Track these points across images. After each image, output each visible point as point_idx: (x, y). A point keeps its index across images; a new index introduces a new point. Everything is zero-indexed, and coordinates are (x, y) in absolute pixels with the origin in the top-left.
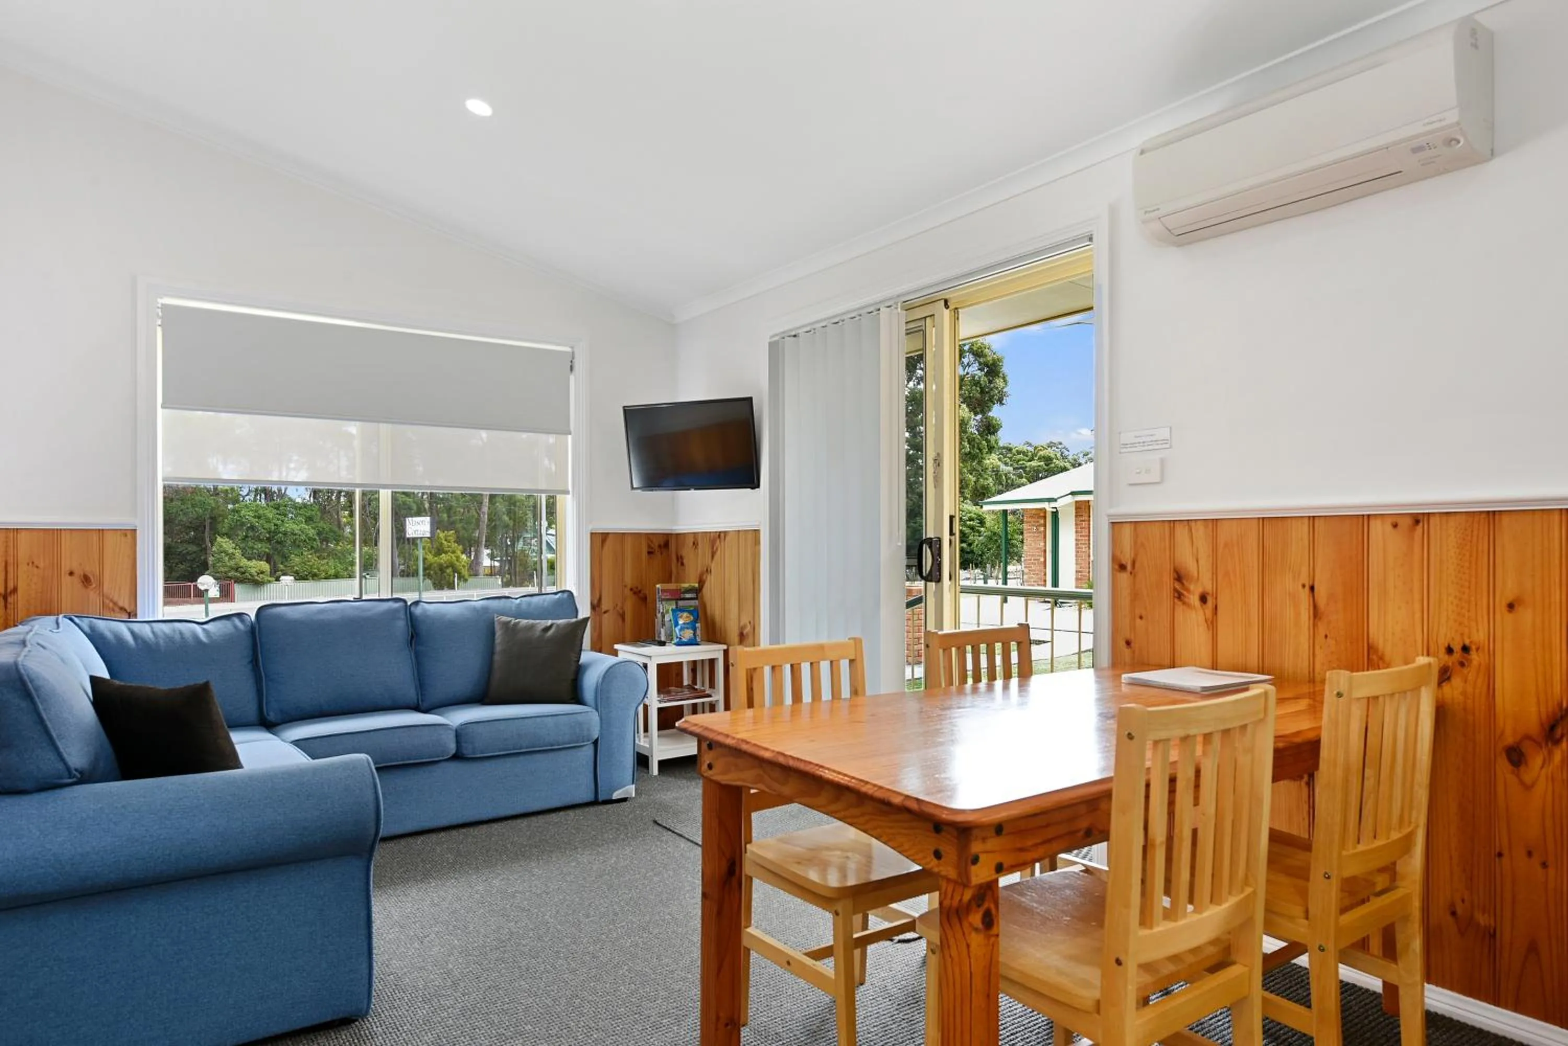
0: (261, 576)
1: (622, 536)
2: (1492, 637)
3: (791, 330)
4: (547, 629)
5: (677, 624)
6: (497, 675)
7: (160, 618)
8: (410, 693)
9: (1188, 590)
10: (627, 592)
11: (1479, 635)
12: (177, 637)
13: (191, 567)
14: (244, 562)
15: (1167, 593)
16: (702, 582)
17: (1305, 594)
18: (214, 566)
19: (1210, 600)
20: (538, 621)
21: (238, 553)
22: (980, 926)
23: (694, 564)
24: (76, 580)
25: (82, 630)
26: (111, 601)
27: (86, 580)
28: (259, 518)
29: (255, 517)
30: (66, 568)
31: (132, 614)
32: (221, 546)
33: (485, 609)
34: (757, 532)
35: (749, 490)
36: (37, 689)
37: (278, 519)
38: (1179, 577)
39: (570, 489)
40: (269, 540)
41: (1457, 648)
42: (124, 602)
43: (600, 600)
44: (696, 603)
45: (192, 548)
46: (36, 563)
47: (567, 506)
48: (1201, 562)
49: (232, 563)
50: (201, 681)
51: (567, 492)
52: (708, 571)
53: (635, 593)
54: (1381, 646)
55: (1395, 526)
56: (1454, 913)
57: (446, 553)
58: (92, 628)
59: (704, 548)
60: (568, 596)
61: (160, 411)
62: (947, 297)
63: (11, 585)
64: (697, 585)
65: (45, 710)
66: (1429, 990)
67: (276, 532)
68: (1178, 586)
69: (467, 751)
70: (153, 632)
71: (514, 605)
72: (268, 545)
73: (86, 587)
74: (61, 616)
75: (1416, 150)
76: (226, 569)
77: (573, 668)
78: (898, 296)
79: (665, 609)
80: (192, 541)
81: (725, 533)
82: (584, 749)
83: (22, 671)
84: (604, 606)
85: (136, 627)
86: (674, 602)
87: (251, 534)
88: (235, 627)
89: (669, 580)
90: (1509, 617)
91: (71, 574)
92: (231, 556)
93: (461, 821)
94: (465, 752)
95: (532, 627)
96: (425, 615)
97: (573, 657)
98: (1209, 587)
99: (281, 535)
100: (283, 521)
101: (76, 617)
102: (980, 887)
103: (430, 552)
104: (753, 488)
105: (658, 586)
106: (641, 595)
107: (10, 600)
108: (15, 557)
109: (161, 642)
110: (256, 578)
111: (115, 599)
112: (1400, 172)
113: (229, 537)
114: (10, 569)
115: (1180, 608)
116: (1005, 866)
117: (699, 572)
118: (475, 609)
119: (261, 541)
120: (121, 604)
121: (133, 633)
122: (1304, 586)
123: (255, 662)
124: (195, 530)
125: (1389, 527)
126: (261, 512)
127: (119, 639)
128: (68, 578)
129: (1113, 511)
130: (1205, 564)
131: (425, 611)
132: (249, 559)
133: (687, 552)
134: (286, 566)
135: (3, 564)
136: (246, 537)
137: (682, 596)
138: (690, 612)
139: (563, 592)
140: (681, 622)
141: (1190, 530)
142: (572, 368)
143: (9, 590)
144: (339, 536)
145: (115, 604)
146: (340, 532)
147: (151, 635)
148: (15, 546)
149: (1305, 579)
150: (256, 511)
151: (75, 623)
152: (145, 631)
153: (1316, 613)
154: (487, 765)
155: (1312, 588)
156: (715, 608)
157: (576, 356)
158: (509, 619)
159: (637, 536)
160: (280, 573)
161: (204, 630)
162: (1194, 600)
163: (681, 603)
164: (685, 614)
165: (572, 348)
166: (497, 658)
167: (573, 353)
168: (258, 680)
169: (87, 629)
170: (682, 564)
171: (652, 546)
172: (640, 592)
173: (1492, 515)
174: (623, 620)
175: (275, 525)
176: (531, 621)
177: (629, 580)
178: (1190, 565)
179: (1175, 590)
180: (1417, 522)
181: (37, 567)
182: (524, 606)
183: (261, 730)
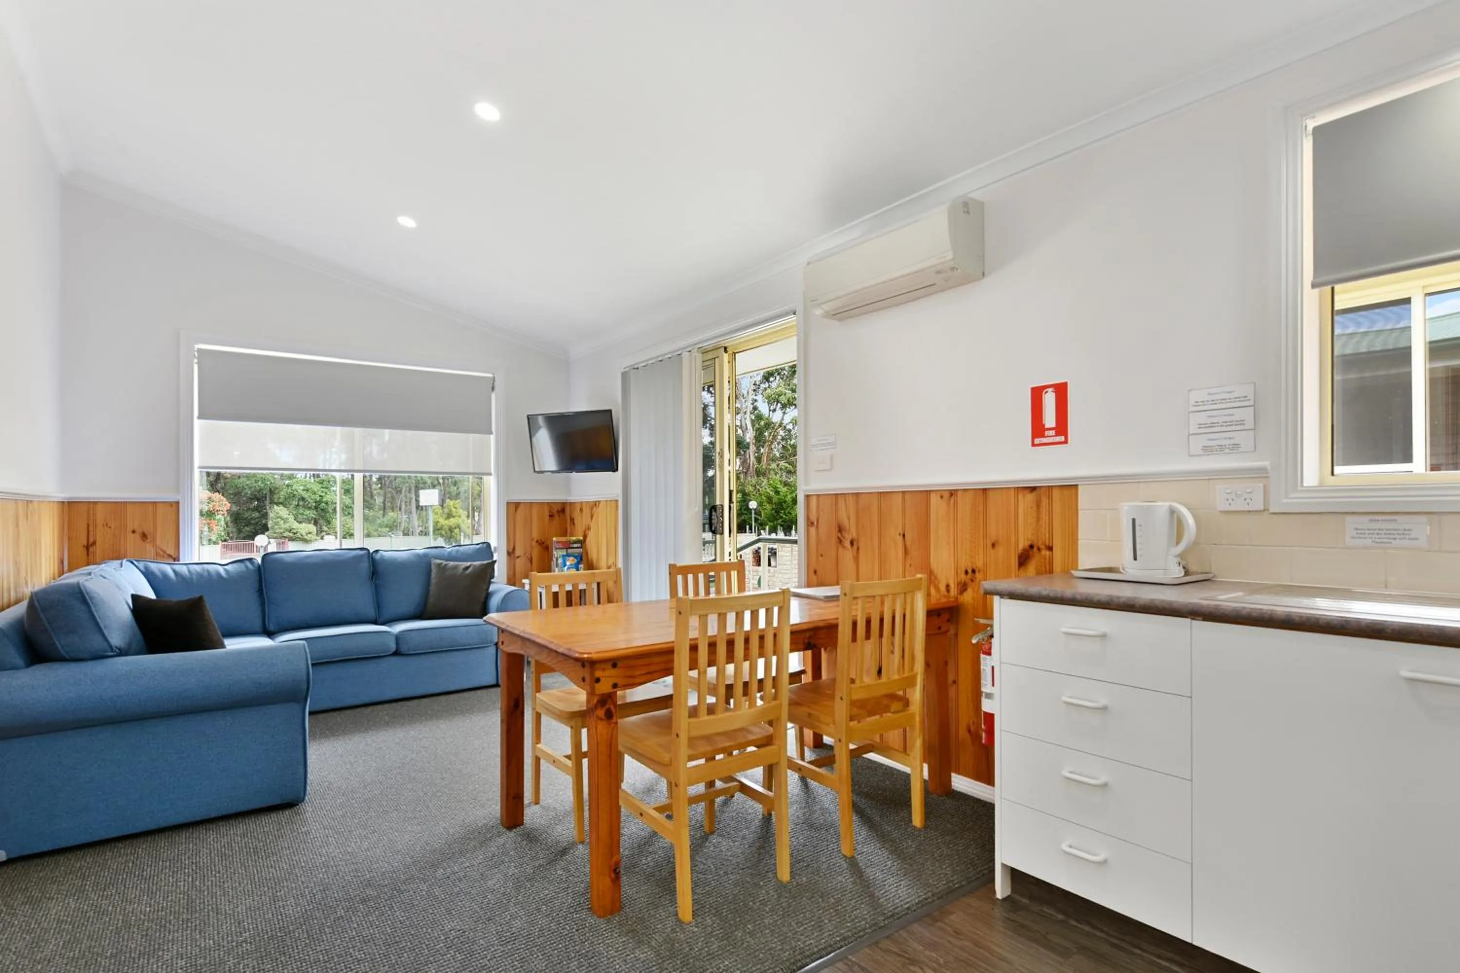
0: (309, 535)
1: (531, 504)
2: (985, 565)
3: (635, 364)
4: (467, 568)
5: (565, 565)
6: (431, 600)
7: (197, 561)
8: (371, 613)
9: (844, 537)
10: (534, 543)
11: (979, 564)
12: (206, 574)
13: (255, 529)
14: (295, 525)
15: (834, 540)
16: (585, 536)
17: (900, 538)
18: (273, 528)
19: (855, 543)
20: (460, 563)
21: (291, 518)
22: (604, 717)
23: (581, 522)
24: (137, 536)
25: (140, 570)
26: (162, 550)
27: (144, 536)
28: (307, 490)
29: (304, 490)
30: (130, 528)
31: (176, 559)
32: (278, 513)
33: (425, 556)
34: (617, 501)
35: (611, 473)
36: (91, 598)
37: (323, 492)
38: (840, 529)
39: (493, 471)
40: (316, 508)
41: (970, 571)
42: (171, 551)
43: (514, 549)
44: (581, 550)
45: (256, 514)
46: (109, 525)
47: (491, 484)
48: (852, 521)
49: (287, 526)
50: (197, 596)
51: (490, 474)
52: (589, 528)
53: (540, 544)
54: (936, 571)
55: (942, 497)
56: (969, 731)
57: (454, 517)
58: (146, 568)
59: (586, 511)
60: (487, 546)
61: (197, 423)
62: (726, 345)
63: (91, 540)
64: (581, 538)
65: (97, 611)
66: (955, 777)
67: (320, 502)
68: (839, 535)
69: (404, 649)
70: (189, 571)
71: (446, 553)
72: (315, 512)
73: (144, 541)
74: (124, 561)
75: (938, 272)
76: (282, 531)
77: (484, 594)
78: (695, 344)
79: (557, 553)
80: (256, 509)
81: (599, 502)
82: (489, 648)
83: (82, 588)
84: (518, 552)
85: (177, 567)
86: (565, 550)
87: (301, 503)
88: (247, 567)
89: (565, 534)
90: (992, 551)
91: (134, 532)
92: (285, 521)
93: (400, 697)
94: (402, 650)
95: (456, 567)
96: (383, 559)
97: (485, 587)
98: (855, 535)
99: (323, 504)
100: (326, 493)
101: (136, 561)
102: (603, 695)
103: (442, 516)
104: (614, 471)
105: (554, 539)
106: (544, 545)
107: (91, 549)
108: (95, 521)
109: (194, 577)
110: (306, 537)
111: (164, 549)
112: (934, 284)
113: (285, 506)
114: (91, 529)
115: (841, 549)
116: (619, 685)
117: (584, 529)
118: (418, 555)
119: (310, 508)
120: (168, 552)
121: (175, 571)
122: (900, 534)
123: (260, 591)
124: (258, 500)
125: (939, 498)
126: (308, 486)
127: (165, 576)
128: (132, 535)
129: (808, 488)
130: (853, 521)
131: (382, 556)
132: (300, 523)
133: (577, 515)
134: (329, 528)
135: (86, 526)
136: (298, 505)
137: (571, 546)
138: (575, 557)
139: (484, 543)
140: (568, 563)
141: (845, 500)
142: (493, 389)
143: (90, 544)
144: (371, 504)
145: (164, 552)
146: (372, 501)
147: (187, 573)
148: (94, 514)
149: (900, 530)
150: (305, 485)
151: (136, 566)
152: (183, 570)
153: (906, 552)
154: (417, 659)
155: (904, 535)
156: (593, 554)
157: (496, 379)
158: (440, 561)
159: (541, 504)
160: (324, 533)
161: (225, 570)
162: (847, 543)
163: (570, 551)
164: (571, 558)
165: (494, 374)
166: (432, 588)
167: (494, 379)
168: (263, 604)
169: (142, 568)
170: (574, 523)
171: (552, 511)
172: (543, 543)
173: (985, 490)
174: (531, 562)
175: (321, 496)
176: (456, 563)
177: (536, 535)
178: (845, 522)
179: (839, 538)
180: (952, 495)
181: (110, 527)
182: (454, 553)
183: (264, 636)
